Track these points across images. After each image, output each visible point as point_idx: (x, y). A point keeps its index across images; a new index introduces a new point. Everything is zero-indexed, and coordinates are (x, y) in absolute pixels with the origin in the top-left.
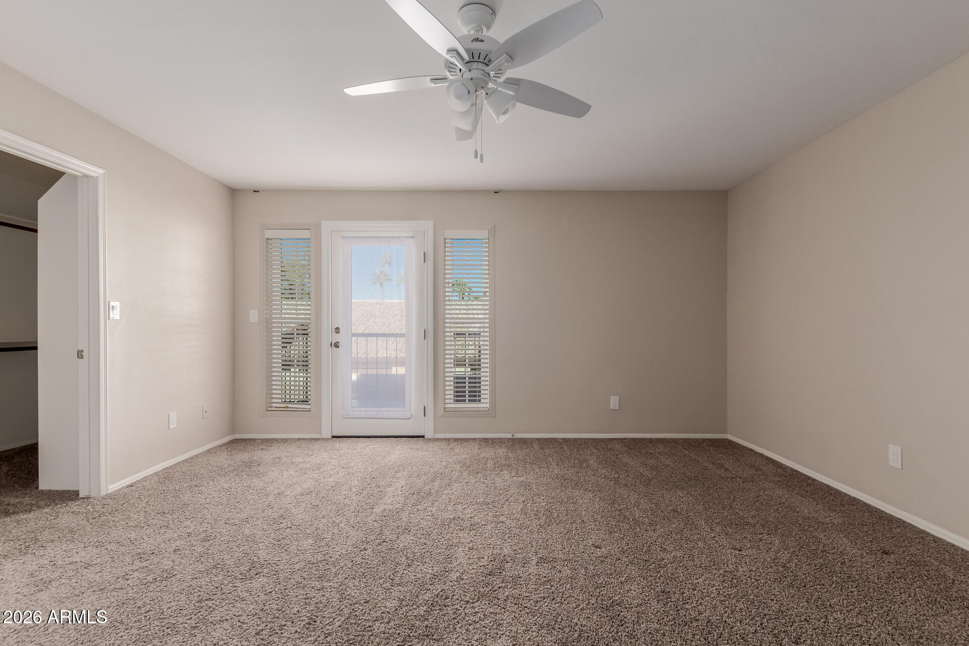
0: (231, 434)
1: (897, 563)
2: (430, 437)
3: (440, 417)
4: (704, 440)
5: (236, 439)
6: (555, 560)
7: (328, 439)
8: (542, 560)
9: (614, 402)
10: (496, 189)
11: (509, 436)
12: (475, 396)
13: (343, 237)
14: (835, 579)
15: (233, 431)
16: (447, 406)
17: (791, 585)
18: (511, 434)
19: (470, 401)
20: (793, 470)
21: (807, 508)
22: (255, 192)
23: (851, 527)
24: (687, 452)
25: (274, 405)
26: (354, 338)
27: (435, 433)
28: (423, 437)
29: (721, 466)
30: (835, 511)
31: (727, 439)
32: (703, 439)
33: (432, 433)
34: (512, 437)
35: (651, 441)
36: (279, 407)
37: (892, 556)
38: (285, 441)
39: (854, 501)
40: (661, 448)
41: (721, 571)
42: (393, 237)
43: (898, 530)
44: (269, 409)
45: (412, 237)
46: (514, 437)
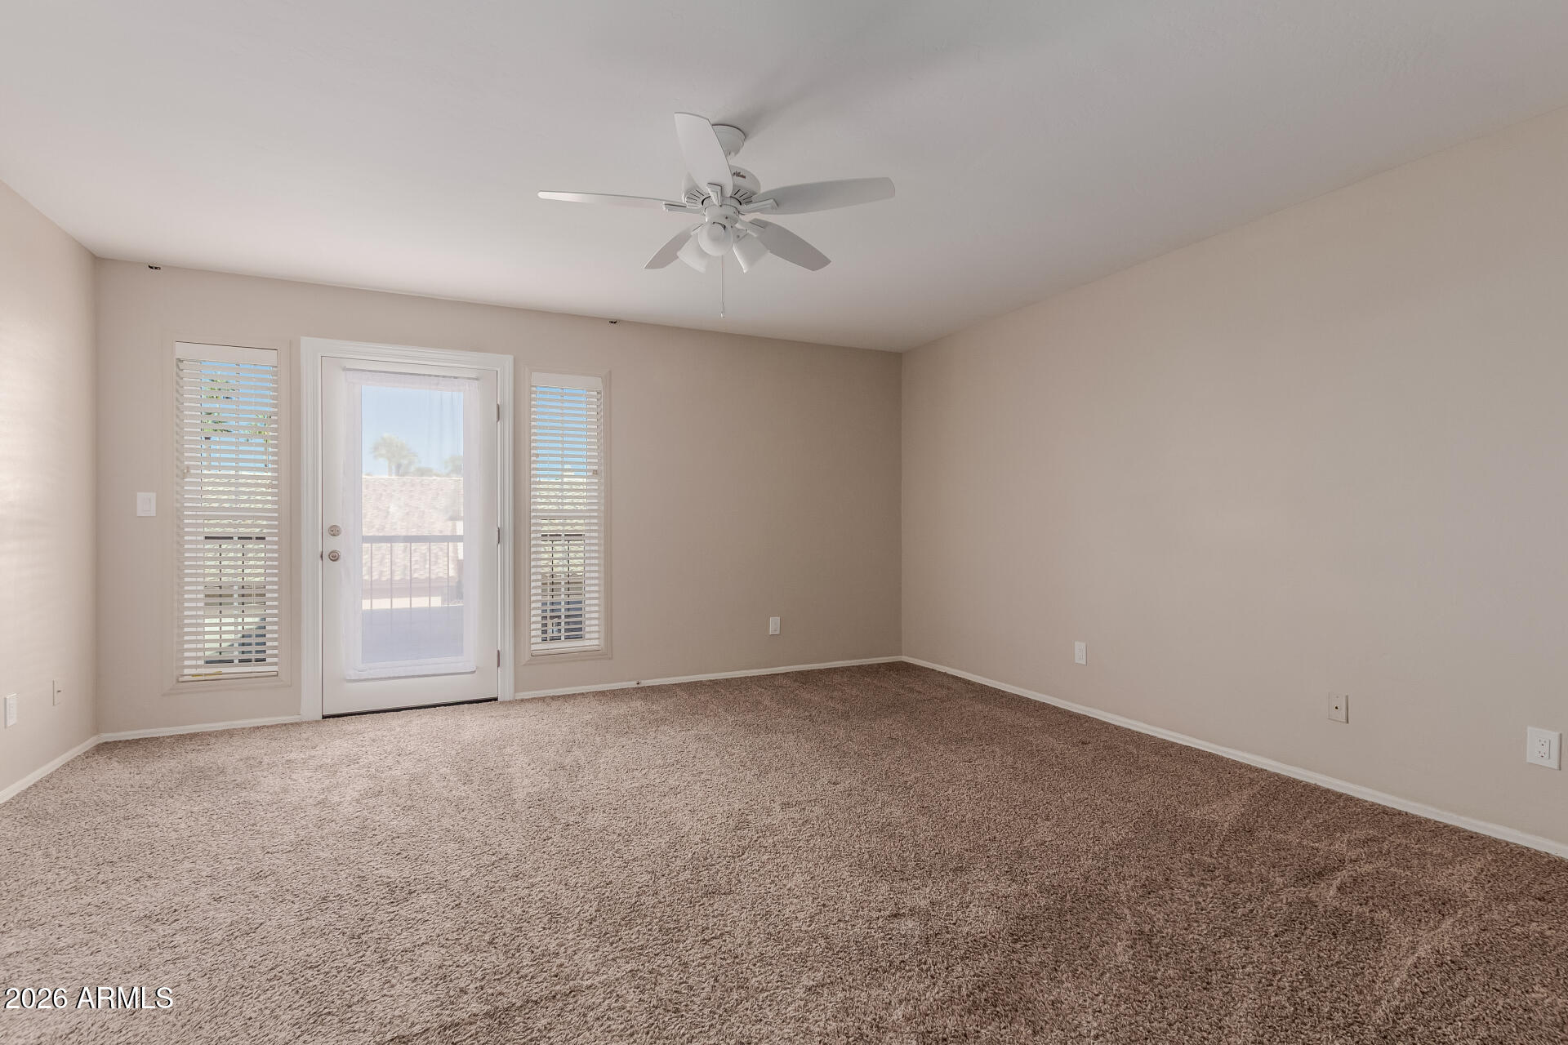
0: (95, 734)
1: (1096, 750)
2: (507, 698)
3: (525, 665)
4: (880, 665)
5: (106, 743)
6: (798, 803)
7: (317, 721)
8: (785, 806)
9: (774, 625)
10: (614, 318)
11: (633, 684)
12: (575, 631)
13: (345, 369)
14: (1055, 770)
15: (97, 729)
16: (533, 647)
17: (1024, 781)
18: (636, 682)
19: (568, 638)
20: (982, 685)
21: (1008, 717)
22: (152, 268)
23: (1051, 728)
24: (869, 680)
25: (186, 671)
26: (366, 546)
27: (516, 691)
28: (496, 699)
29: (911, 690)
30: (1033, 716)
31: (902, 662)
32: (878, 664)
33: (512, 691)
34: (637, 686)
35: (820, 671)
36: (206, 675)
37: (1090, 745)
38: (230, 733)
39: (1044, 706)
40: (837, 678)
41: (963, 781)
42: (444, 377)
43: (1087, 724)
44: (181, 679)
45: (477, 379)
46: (639, 686)
